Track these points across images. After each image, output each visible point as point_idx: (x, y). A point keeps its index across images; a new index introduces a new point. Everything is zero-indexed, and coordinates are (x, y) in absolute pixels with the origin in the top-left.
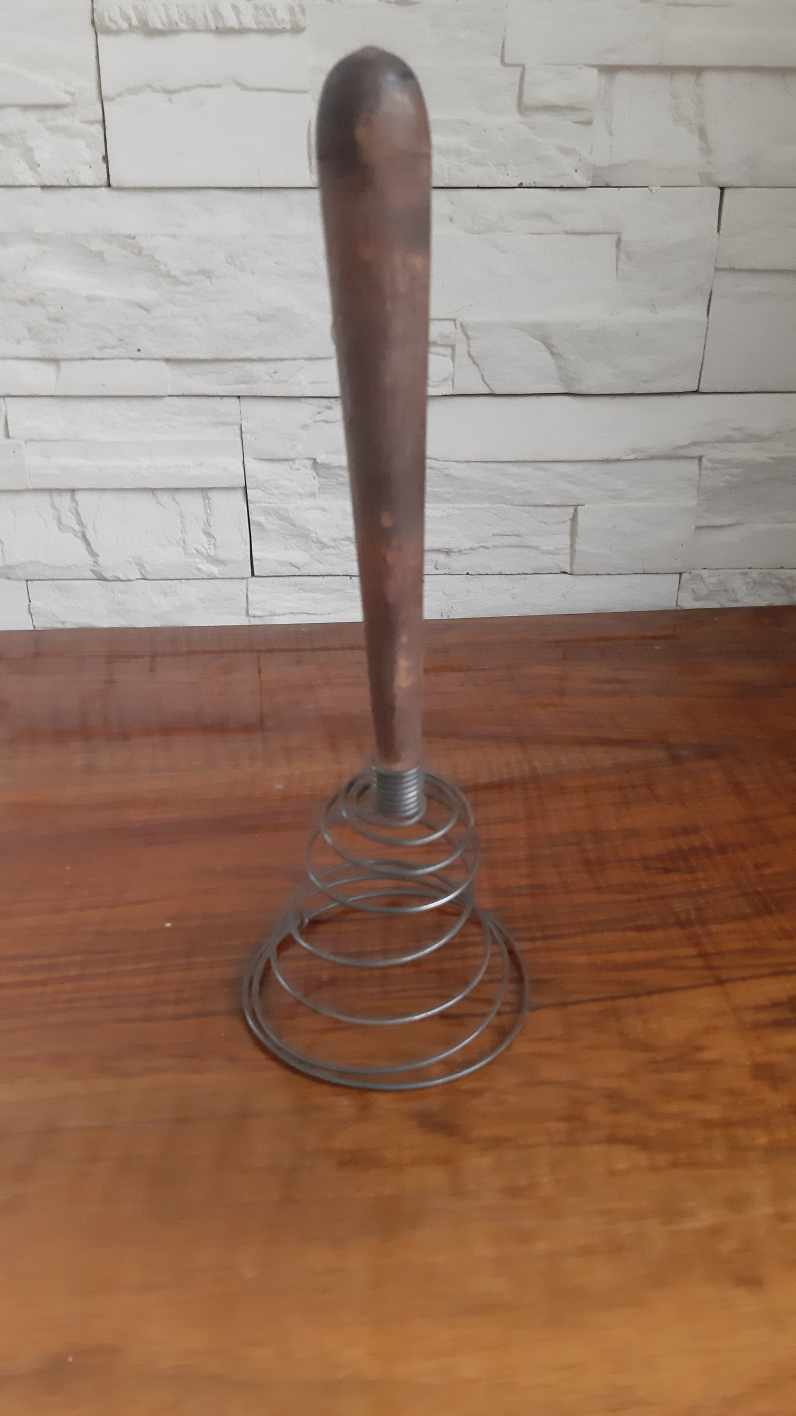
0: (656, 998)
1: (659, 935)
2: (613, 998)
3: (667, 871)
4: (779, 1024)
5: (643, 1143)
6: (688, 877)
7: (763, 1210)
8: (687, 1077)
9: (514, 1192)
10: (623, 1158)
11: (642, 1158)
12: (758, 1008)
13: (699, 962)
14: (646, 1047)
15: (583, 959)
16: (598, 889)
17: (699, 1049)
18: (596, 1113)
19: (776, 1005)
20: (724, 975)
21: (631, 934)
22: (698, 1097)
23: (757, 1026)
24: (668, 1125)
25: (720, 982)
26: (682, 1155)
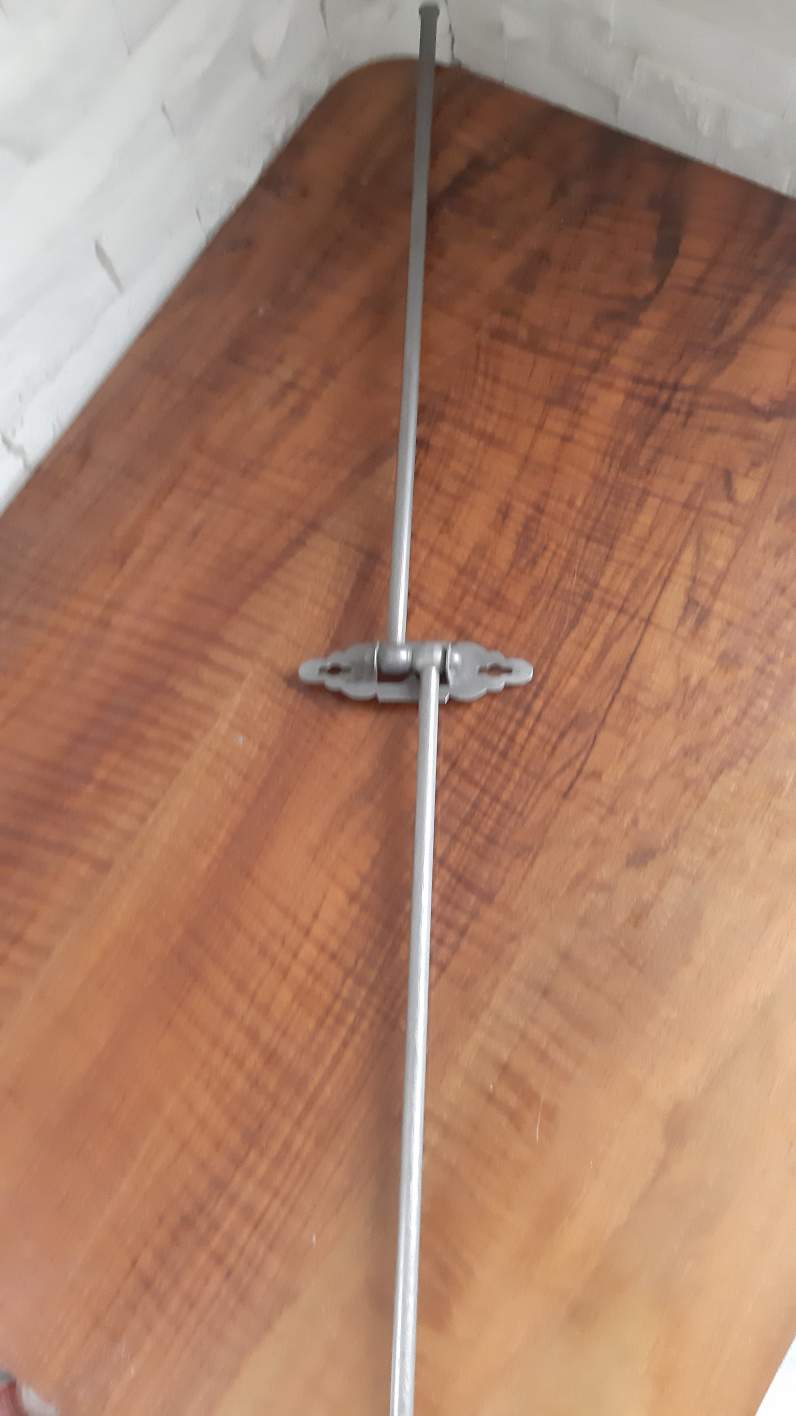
0: (634, 668)
1: (586, 621)
2: (618, 691)
3: (534, 562)
4: (702, 622)
5: (727, 765)
6: (548, 554)
8: (700, 703)
9: (713, 852)
10: (730, 781)
11: (735, 773)
12: (682, 620)
13: (624, 619)
14: (666, 706)
15: (574, 682)
16: (520, 618)
17: (687, 680)
18: (693, 771)
19: (686, 609)
20: (644, 613)
21: (573, 635)
22: (718, 710)
23: (694, 632)
24: (725, 742)
25: (648, 621)
26: (748, 752)
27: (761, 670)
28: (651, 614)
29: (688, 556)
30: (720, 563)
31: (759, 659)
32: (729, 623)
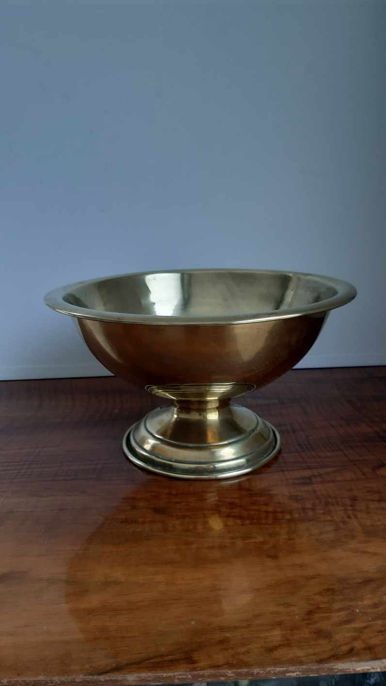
4: (303, 484)
5: (241, 517)
7: (284, 537)
8: (262, 499)
9: (187, 530)
11: (239, 522)
14: (249, 490)
17: (270, 490)
19: (303, 478)
22: (266, 505)
24: (252, 512)
25: (283, 471)
26: (255, 521)
27: (304, 509)
28: (287, 470)
29: (329, 470)
30: (339, 478)
31: (309, 506)
32: (314, 491)
